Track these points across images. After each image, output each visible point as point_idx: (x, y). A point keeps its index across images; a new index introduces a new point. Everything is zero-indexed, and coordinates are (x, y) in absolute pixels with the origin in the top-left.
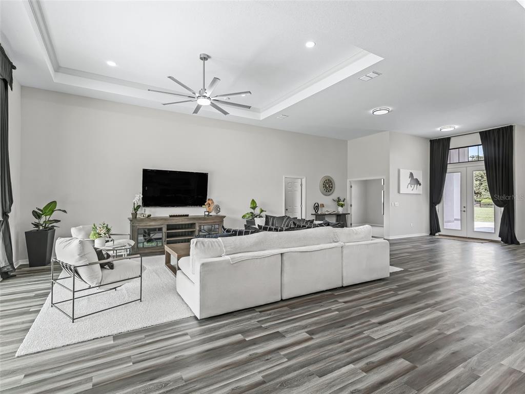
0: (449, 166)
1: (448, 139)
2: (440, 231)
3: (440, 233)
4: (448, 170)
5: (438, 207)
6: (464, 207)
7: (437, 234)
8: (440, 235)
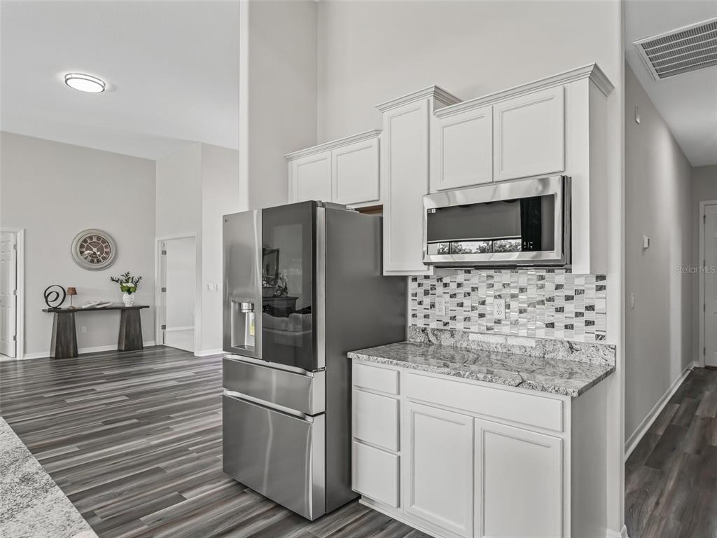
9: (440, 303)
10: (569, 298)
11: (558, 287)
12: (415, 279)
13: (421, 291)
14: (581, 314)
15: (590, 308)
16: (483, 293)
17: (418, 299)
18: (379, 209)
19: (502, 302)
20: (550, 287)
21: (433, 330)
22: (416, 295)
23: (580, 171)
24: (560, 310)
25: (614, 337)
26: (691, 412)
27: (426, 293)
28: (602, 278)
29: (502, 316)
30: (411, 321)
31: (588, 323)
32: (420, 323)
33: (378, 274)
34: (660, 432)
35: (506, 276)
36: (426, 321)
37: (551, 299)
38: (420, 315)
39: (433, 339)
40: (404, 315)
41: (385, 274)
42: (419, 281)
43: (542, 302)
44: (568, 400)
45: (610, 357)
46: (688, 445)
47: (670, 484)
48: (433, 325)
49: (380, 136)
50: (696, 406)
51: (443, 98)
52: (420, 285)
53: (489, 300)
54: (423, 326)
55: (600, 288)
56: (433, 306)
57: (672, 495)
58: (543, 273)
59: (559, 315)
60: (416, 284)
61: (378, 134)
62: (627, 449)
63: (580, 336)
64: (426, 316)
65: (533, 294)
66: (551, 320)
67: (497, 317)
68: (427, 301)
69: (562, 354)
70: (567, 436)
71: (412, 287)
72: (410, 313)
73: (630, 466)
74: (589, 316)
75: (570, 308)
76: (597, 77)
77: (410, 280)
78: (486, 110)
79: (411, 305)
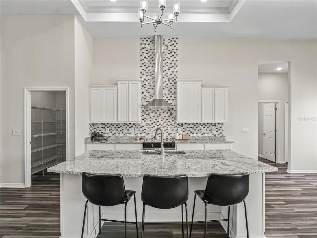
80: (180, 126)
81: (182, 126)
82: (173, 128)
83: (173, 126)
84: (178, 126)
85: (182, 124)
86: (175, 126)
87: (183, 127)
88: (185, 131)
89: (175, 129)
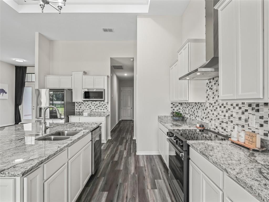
0: (26, 83)
1: (25, 68)
2: (21, 121)
3: (21, 123)
4: (26, 85)
5: (20, 107)
6: (34, 107)
7: (20, 123)
8: (21, 124)
9: (82, 107)
10: (104, 105)
11: (102, 104)
12: (77, 103)
13: (78, 105)
14: (105, 108)
15: (106, 107)
16: (90, 105)
17: (78, 106)
18: (72, 89)
19: (94, 106)
20: (101, 104)
21: (81, 112)
22: (77, 106)
23: (106, 88)
24: (102, 107)
25: (109, 110)
26: (119, 126)
27: (79, 105)
28: (108, 102)
29: (94, 109)
30: (76, 111)
31: (106, 109)
32: (78, 111)
33: (71, 102)
34: (114, 129)
35: (94, 102)
36: (79, 110)
37: (101, 106)
38: (78, 109)
39: (81, 113)
40: (74, 110)
41: (73, 102)
42: (78, 103)
43: (100, 106)
44: (105, 117)
45: (109, 113)
46: (118, 129)
47: (116, 133)
48: (81, 111)
49: (72, 76)
50: (120, 125)
51: (85, 73)
52: (78, 104)
53: (92, 106)
54: (79, 111)
55: (108, 104)
56: (81, 108)
57: (116, 134)
58: (100, 102)
59: (102, 108)
60: (77, 104)
61: (71, 76)
62: (111, 130)
63: (105, 111)
64: (79, 109)
65: (99, 105)
66: (101, 109)
67: (93, 109)
68: (79, 107)
69: (103, 113)
70: (105, 122)
71: (76, 104)
72: (76, 109)
73: (111, 132)
74: (106, 108)
75: (104, 107)
76: (108, 76)
77: (76, 103)
78: (93, 77)
79: (76, 107)
80: (253, 109)
81: (258, 111)
82: (240, 115)
83: (240, 108)
84: (250, 109)
85: (258, 105)
86: (243, 109)
87: (260, 112)
88: (265, 125)
89: (243, 117)
